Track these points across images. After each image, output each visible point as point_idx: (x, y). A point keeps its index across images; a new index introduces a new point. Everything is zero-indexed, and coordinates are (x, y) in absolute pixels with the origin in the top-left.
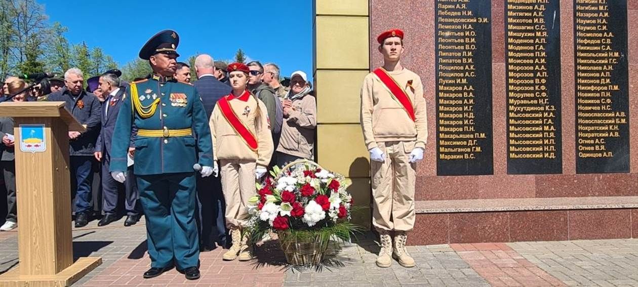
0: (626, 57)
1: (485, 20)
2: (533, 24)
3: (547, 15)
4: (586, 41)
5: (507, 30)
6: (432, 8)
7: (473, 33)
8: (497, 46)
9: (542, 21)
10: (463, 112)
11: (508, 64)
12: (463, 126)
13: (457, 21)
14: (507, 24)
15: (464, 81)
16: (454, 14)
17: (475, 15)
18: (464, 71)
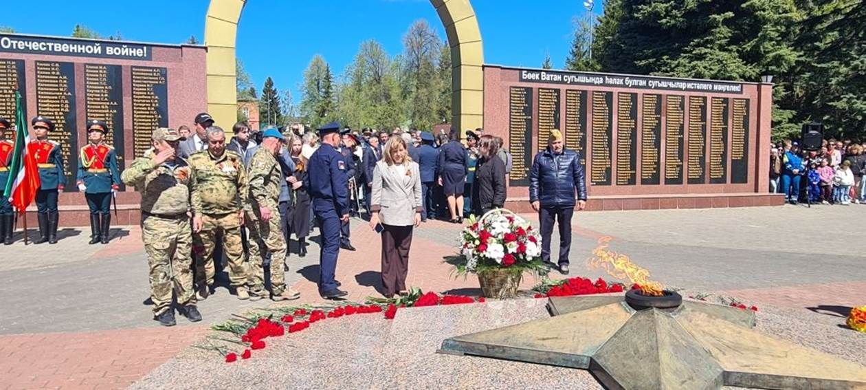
0: (586, 135)
1: (530, 117)
2: (549, 120)
3: (555, 116)
4: (570, 128)
5: (539, 122)
6: (509, 111)
7: (525, 123)
8: (534, 130)
9: (553, 118)
10: (520, 159)
11: (538, 137)
12: (519, 165)
13: (518, 117)
14: (539, 119)
15: (521, 145)
16: (517, 114)
17: (526, 115)
18: (521, 140)
